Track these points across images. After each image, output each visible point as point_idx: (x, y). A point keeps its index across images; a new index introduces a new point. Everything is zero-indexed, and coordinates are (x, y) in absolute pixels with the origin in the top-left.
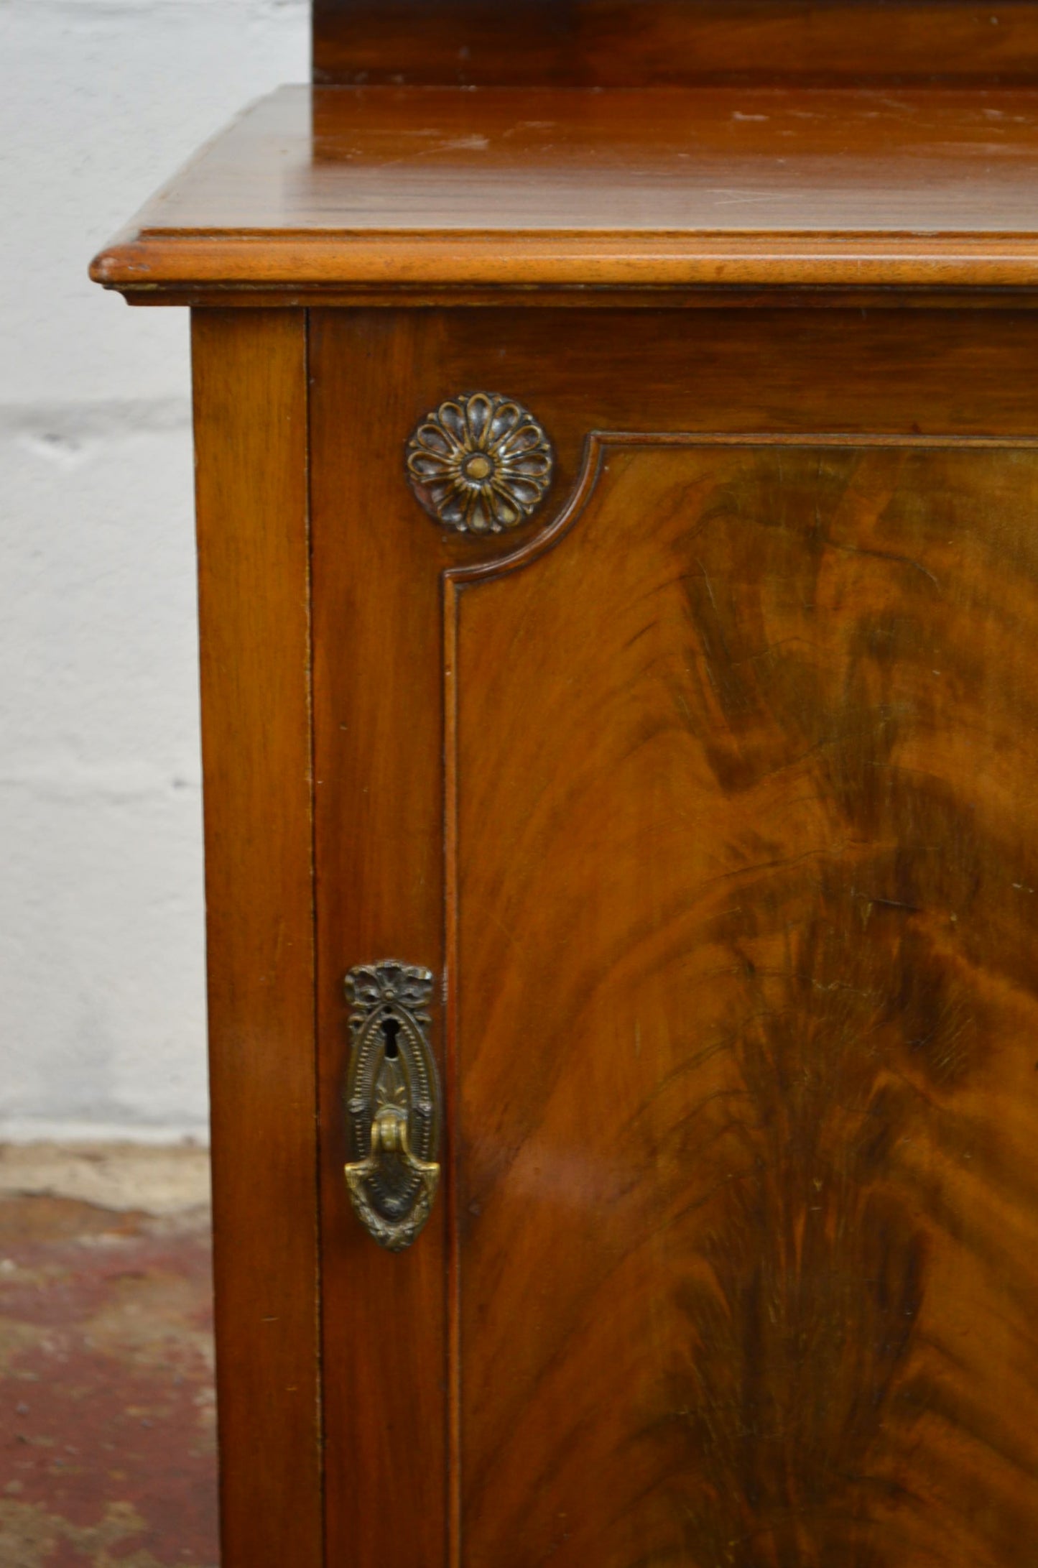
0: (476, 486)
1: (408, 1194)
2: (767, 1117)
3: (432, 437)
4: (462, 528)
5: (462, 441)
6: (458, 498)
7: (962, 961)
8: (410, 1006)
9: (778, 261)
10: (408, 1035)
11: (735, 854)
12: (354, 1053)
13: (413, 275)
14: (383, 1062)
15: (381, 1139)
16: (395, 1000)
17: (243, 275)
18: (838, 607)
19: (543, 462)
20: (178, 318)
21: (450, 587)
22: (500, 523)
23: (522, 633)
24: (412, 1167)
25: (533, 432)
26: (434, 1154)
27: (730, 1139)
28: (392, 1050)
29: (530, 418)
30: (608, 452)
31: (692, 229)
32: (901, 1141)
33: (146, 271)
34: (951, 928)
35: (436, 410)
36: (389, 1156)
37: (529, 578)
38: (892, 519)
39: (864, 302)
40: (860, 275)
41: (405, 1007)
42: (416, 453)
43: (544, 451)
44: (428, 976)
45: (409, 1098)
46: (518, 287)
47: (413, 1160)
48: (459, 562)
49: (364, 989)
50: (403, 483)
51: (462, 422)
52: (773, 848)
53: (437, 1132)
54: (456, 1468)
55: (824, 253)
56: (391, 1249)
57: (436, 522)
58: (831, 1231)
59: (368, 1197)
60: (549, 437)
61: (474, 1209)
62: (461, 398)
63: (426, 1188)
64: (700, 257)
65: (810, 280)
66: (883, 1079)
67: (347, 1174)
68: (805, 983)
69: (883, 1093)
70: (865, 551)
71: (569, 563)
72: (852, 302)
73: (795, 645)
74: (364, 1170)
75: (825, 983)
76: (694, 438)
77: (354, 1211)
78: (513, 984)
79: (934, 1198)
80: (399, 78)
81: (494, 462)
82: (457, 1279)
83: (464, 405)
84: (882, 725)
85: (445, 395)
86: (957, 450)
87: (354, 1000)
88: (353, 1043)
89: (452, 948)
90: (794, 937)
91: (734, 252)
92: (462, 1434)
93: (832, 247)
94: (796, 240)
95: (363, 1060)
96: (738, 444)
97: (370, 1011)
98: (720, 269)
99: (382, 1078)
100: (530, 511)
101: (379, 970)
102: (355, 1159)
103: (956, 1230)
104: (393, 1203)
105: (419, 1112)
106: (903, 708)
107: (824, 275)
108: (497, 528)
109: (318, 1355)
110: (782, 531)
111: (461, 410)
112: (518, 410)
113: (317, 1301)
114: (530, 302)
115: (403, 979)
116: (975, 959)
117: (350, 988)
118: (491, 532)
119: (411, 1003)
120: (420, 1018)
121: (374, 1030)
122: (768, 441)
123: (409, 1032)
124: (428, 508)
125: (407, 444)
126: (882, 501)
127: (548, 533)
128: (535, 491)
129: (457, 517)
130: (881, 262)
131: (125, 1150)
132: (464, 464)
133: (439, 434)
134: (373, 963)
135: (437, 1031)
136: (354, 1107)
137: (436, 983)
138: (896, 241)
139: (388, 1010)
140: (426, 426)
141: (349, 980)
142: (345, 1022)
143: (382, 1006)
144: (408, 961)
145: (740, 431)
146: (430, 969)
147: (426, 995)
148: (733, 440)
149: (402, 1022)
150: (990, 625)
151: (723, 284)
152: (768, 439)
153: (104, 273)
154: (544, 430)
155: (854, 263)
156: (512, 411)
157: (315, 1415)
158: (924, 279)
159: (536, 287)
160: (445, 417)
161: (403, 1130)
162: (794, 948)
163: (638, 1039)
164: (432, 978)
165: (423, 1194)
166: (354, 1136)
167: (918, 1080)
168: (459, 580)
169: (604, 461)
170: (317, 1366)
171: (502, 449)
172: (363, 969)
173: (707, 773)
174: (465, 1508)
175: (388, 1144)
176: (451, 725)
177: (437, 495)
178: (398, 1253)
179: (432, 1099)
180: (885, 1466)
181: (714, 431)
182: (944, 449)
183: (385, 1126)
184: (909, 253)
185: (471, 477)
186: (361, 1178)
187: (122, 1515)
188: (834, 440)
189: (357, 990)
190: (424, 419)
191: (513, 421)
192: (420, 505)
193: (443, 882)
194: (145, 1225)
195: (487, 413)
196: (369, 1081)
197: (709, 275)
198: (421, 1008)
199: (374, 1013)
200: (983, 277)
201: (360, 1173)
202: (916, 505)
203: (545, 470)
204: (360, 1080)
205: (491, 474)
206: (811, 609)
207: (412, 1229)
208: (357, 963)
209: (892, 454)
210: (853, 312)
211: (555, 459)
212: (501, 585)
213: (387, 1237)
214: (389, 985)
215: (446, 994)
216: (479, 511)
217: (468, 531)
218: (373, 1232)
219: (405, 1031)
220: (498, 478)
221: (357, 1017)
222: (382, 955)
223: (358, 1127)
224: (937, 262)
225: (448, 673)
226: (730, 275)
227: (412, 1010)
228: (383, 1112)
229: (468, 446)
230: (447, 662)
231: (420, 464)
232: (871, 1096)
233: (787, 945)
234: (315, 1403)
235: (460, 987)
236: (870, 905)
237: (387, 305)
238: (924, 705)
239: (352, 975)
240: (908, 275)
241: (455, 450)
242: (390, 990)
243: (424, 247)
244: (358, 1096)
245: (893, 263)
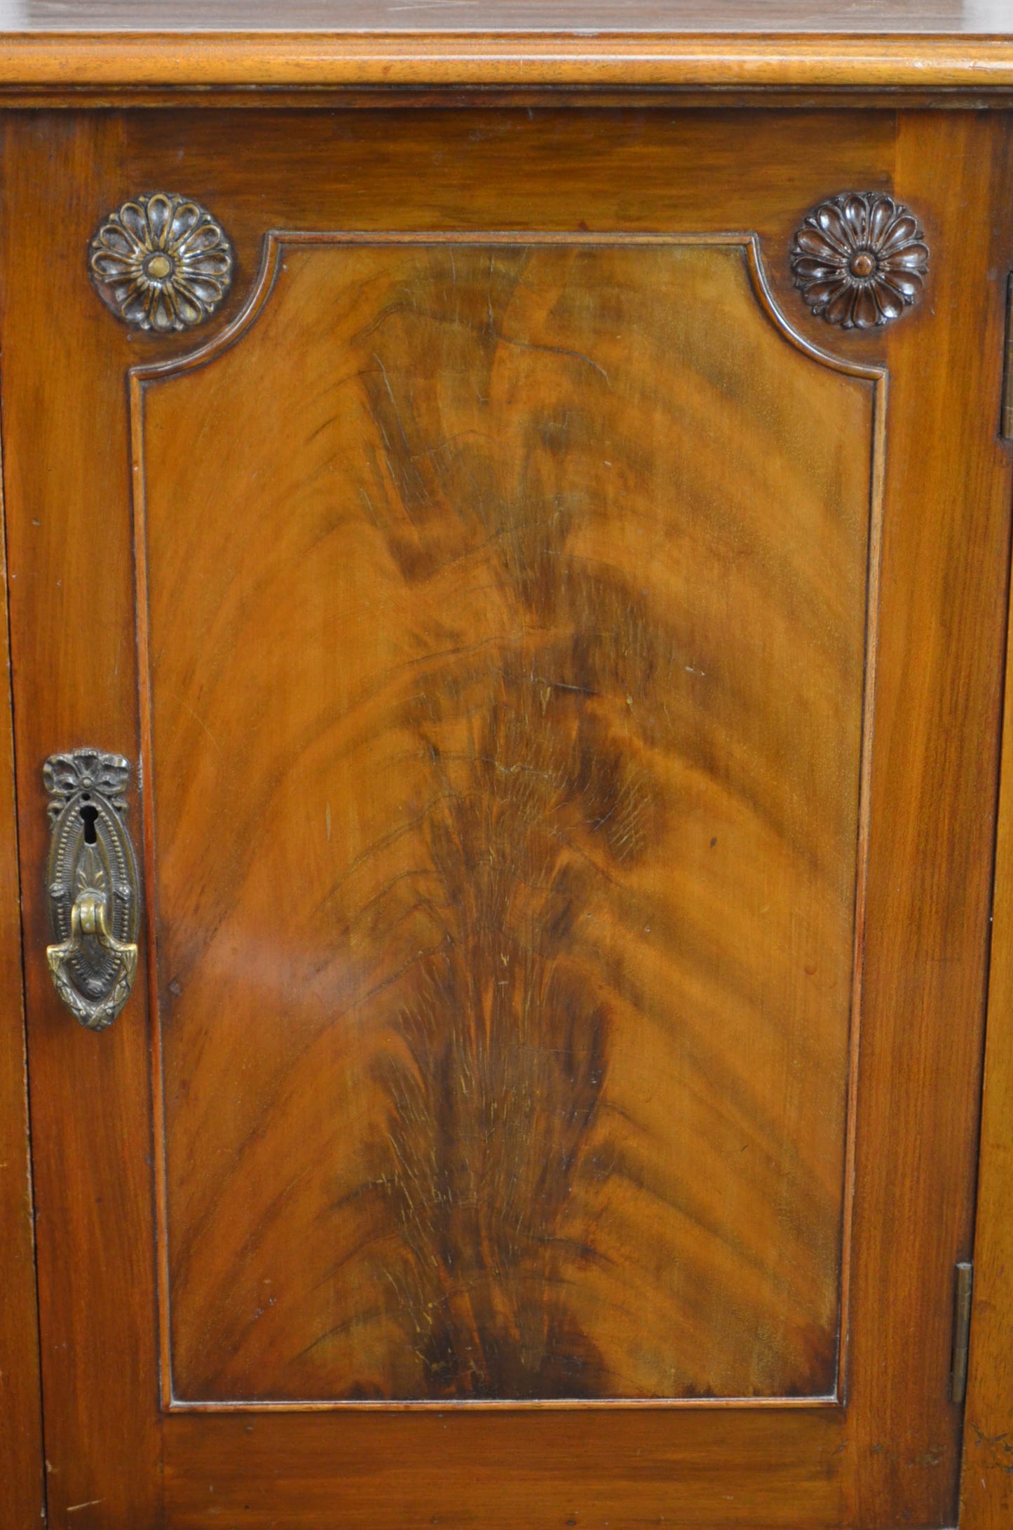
0: (158, 285)
1: (110, 975)
2: (455, 895)
3: (114, 237)
4: (146, 327)
5: (143, 241)
6: (140, 297)
7: (638, 743)
8: (107, 793)
9: (442, 62)
10: (107, 821)
11: (419, 642)
12: (54, 839)
13: (89, 76)
14: (83, 847)
15: (80, 921)
16: (92, 788)
18: (511, 400)
19: (223, 260)
21: (136, 386)
22: (182, 321)
23: (206, 429)
24: (112, 949)
25: (212, 232)
26: (134, 936)
27: (420, 918)
28: (91, 836)
29: (209, 218)
30: (286, 251)
31: (361, 31)
32: (583, 917)
34: (627, 710)
35: (117, 211)
36: (89, 937)
37: (212, 375)
38: (561, 314)
39: (528, 102)
40: (523, 75)
41: (103, 795)
42: (99, 253)
43: (223, 251)
44: (124, 764)
45: (108, 882)
46: (191, 88)
47: (112, 942)
48: (144, 360)
49: (62, 778)
50: (87, 284)
51: (143, 222)
52: (455, 636)
53: (137, 915)
54: (164, 1239)
55: (487, 53)
56: (93, 1028)
57: (120, 320)
58: (519, 1003)
59: (70, 979)
60: (228, 236)
61: (175, 988)
62: (142, 199)
63: (125, 967)
64: (366, 58)
65: (474, 80)
66: (564, 858)
67: (49, 956)
68: (488, 766)
69: (565, 872)
70: (536, 346)
71: (250, 359)
72: (517, 101)
73: (471, 439)
74: (65, 952)
75: (508, 766)
76: (369, 237)
77: (57, 992)
78: (207, 769)
79: (617, 972)
81: (174, 261)
82: (160, 1056)
83: (145, 206)
84: (556, 515)
85: (126, 195)
86: (623, 246)
87: (52, 788)
88: (52, 830)
89: (146, 736)
90: (477, 722)
91: (400, 53)
92: (168, 1207)
93: (494, 48)
94: (461, 41)
95: (62, 846)
96: (410, 242)
97: (68, 799)
98: (386, 69)
99: (82, 863)
100: (211, 309)
101: (75, 758)
102: (57, 941)
103: (637, 1001)
104: (96, 984)
105: (118, 896)
106: (576, 499)
107: (487, 75)
108: (179, 327)
109: (28, 1132)
110: (456, 327)
111: (142, 211)
112: (197, 210)
113: (25, 1081)
114: (203, 103)
115: (99, 767)
116: (651, 741)
117: (49, 776)
118: (174, 330)
119: (107, 790)
120: (117, 804)
121: (73, 816)
122: (440, 240)
123: (107, 818)
124: (112, 307)
125: (90, 244)
126: (552, 296)
127: (229, 331)
128: (216, 289)
129: (140, 316)
130: (543, 62)
132: (145, 264)
133: (121, 234)
134: (70, 752)
135: (134, 817)
136: (55, 891)
137: (132, 771)
138: (558, 41)
139: (86, 797)
140: (108, 226)
141: (47, 768)
142: (44, 810)
143: (80, 793)
144: (104, 749)
145: (413, 229)
146: (126, 757)
147: (122, 782)
148: (407, 238)
149: (99, 808)
150: (658, 416)
151: (390, 84)
152: (440, 237)
154: (223, 229)
155: (516, 63)
156: (191, 211)
157: (27, 1189)
158: (584, 78)
159: (208, 88)
160: (126, 217)
161: (101, 912)
162: (476, 734)
163: (329, 822)
164: (128, 765)
165: (123, 973)
166: (56, 920)
167: (599, 858)
168: (144, 377)
169: (282, 261)
170: (27, 1143)
171: (182, 249)
172: (61, 758)
173: (390, 565)
174: (173, 1277)
175: (87, 926)
176: (140, 519)
177: (120, 294)
178: (103, 1032)
179: (131, 883)
180: (575, 1229)
181: (388, 230)
182: (611, 246)
183: (84, 909)
184: (570, 53)
185: (152, 276)
186: (62, 959)
188: (504, 237)
189: (55, 779)
190: (106, 220)
191: (193, 221)
192: (104, 304)
193: (136, 672)
195: (167, 214)
196: (69, 866)
197: (375, 75)
198: (117, 795)
199: (72, 800)
200: (641, 76)
201: (61, 954)
202: (586, 300)
203: (224, 268)
204: (61, 866)
205: (172, 273)
206: (485, 401)
207: (113, 1008)
208: (55, 752)
209: (561, 251)
210: (520, 112)
211: (234, 258)
212: (185, 383)
213: (88, 1016)
214: (86, 773)
215: (142, 781)
216: (161, 310)
217: (152, 329)
218: (75, 1012)
219: (102, 817)
220: (179, 277)
221: (56, 805)
222: (79, 745)
223: (60, 911)
224: (597, 61)
225: (136, 469)
226: (396, 75)
227: (109, 797)
228: (84, 895)
229: (148, 245)
230: (134, 458)
231: (103, 263)
232: (554, 873)
233: (470, 729)
234: (27, 1179)
235: (156, 774)
236: (549, 689)
237: (64, 106)
238: (597, 495)
239: (50, 763)
240: (569, 74)
241: (136, 249)
242: (87, 778)
243: (98, 49)
244: (60, 880)
245: (554, 62)
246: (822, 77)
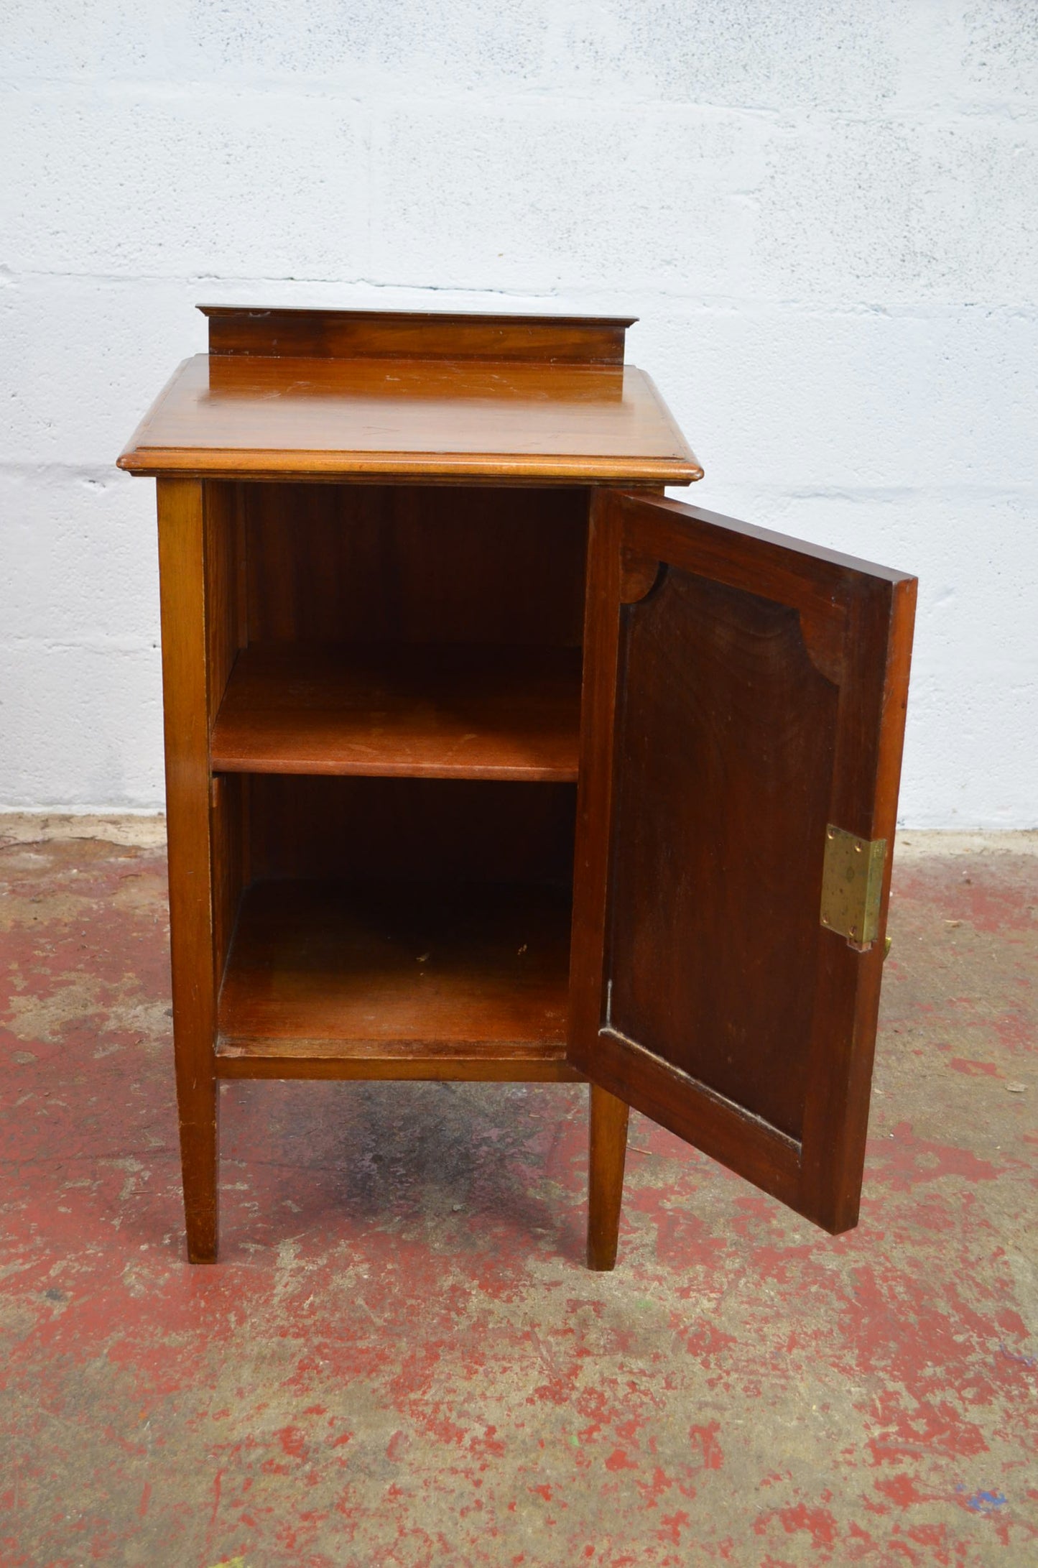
17: (176, 467)
20: (152, 481)
33: (139, 464)
40: (415, 468)
46: (283, 473)
64: (354, 461)
72: (413, 479)
80: (247, 353)
91: (366, 460)
93: (404, 458)
94: (391, 454)
98: (361, 467)
107: (401, 469)
109: (210, 886)
113: (209, 865)
114: (288, 477)
130: (423, 464)
131: (129, 818)
138: (429, 456)
151: (363, 472)
153: (122, 464)
155: (412, 465)
157: (209, 910)
158: (439, 471)
159: (290, 472)
170: (210, 891)
184: (433, 461)
187: (130, 978)
194: (139, 853)
197: (356, 469)
200: (461, 471)
224: (444, 465)
226: (366, 468)
234: (209, 906)
237: (233, 478)
240: (433, 470)
243: (247, 455)
245: (427, 465)
246: (532, 472)
